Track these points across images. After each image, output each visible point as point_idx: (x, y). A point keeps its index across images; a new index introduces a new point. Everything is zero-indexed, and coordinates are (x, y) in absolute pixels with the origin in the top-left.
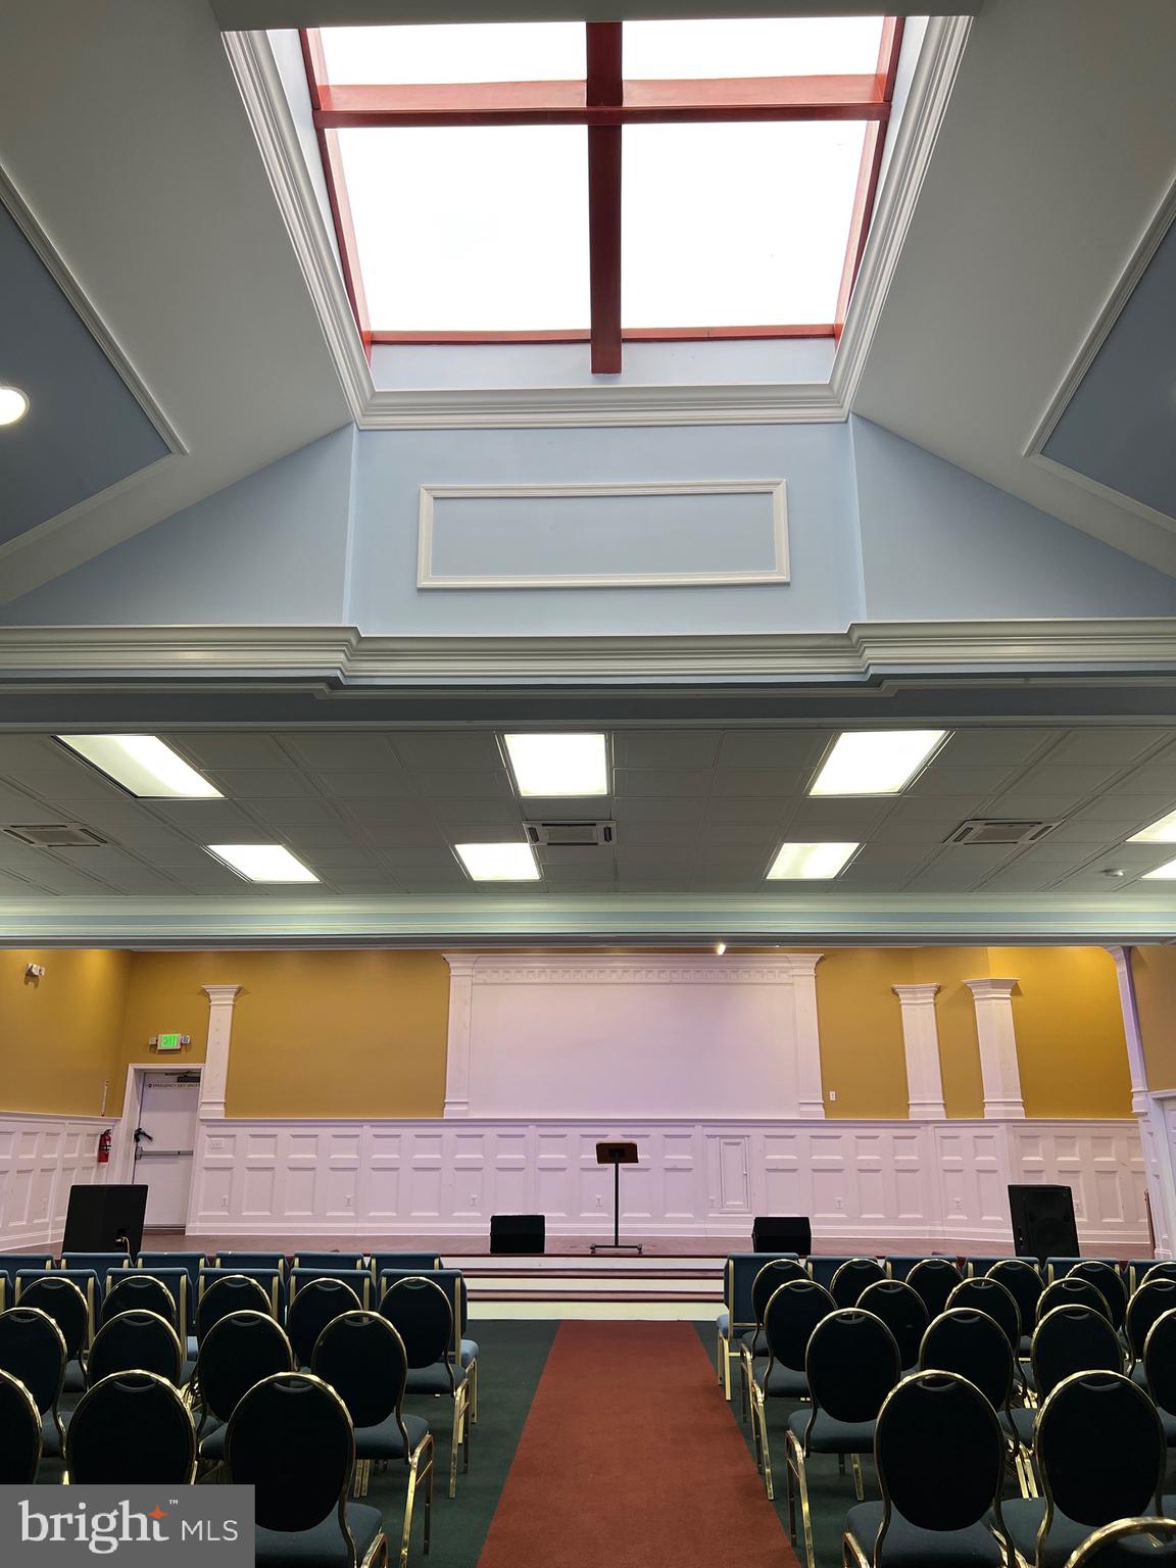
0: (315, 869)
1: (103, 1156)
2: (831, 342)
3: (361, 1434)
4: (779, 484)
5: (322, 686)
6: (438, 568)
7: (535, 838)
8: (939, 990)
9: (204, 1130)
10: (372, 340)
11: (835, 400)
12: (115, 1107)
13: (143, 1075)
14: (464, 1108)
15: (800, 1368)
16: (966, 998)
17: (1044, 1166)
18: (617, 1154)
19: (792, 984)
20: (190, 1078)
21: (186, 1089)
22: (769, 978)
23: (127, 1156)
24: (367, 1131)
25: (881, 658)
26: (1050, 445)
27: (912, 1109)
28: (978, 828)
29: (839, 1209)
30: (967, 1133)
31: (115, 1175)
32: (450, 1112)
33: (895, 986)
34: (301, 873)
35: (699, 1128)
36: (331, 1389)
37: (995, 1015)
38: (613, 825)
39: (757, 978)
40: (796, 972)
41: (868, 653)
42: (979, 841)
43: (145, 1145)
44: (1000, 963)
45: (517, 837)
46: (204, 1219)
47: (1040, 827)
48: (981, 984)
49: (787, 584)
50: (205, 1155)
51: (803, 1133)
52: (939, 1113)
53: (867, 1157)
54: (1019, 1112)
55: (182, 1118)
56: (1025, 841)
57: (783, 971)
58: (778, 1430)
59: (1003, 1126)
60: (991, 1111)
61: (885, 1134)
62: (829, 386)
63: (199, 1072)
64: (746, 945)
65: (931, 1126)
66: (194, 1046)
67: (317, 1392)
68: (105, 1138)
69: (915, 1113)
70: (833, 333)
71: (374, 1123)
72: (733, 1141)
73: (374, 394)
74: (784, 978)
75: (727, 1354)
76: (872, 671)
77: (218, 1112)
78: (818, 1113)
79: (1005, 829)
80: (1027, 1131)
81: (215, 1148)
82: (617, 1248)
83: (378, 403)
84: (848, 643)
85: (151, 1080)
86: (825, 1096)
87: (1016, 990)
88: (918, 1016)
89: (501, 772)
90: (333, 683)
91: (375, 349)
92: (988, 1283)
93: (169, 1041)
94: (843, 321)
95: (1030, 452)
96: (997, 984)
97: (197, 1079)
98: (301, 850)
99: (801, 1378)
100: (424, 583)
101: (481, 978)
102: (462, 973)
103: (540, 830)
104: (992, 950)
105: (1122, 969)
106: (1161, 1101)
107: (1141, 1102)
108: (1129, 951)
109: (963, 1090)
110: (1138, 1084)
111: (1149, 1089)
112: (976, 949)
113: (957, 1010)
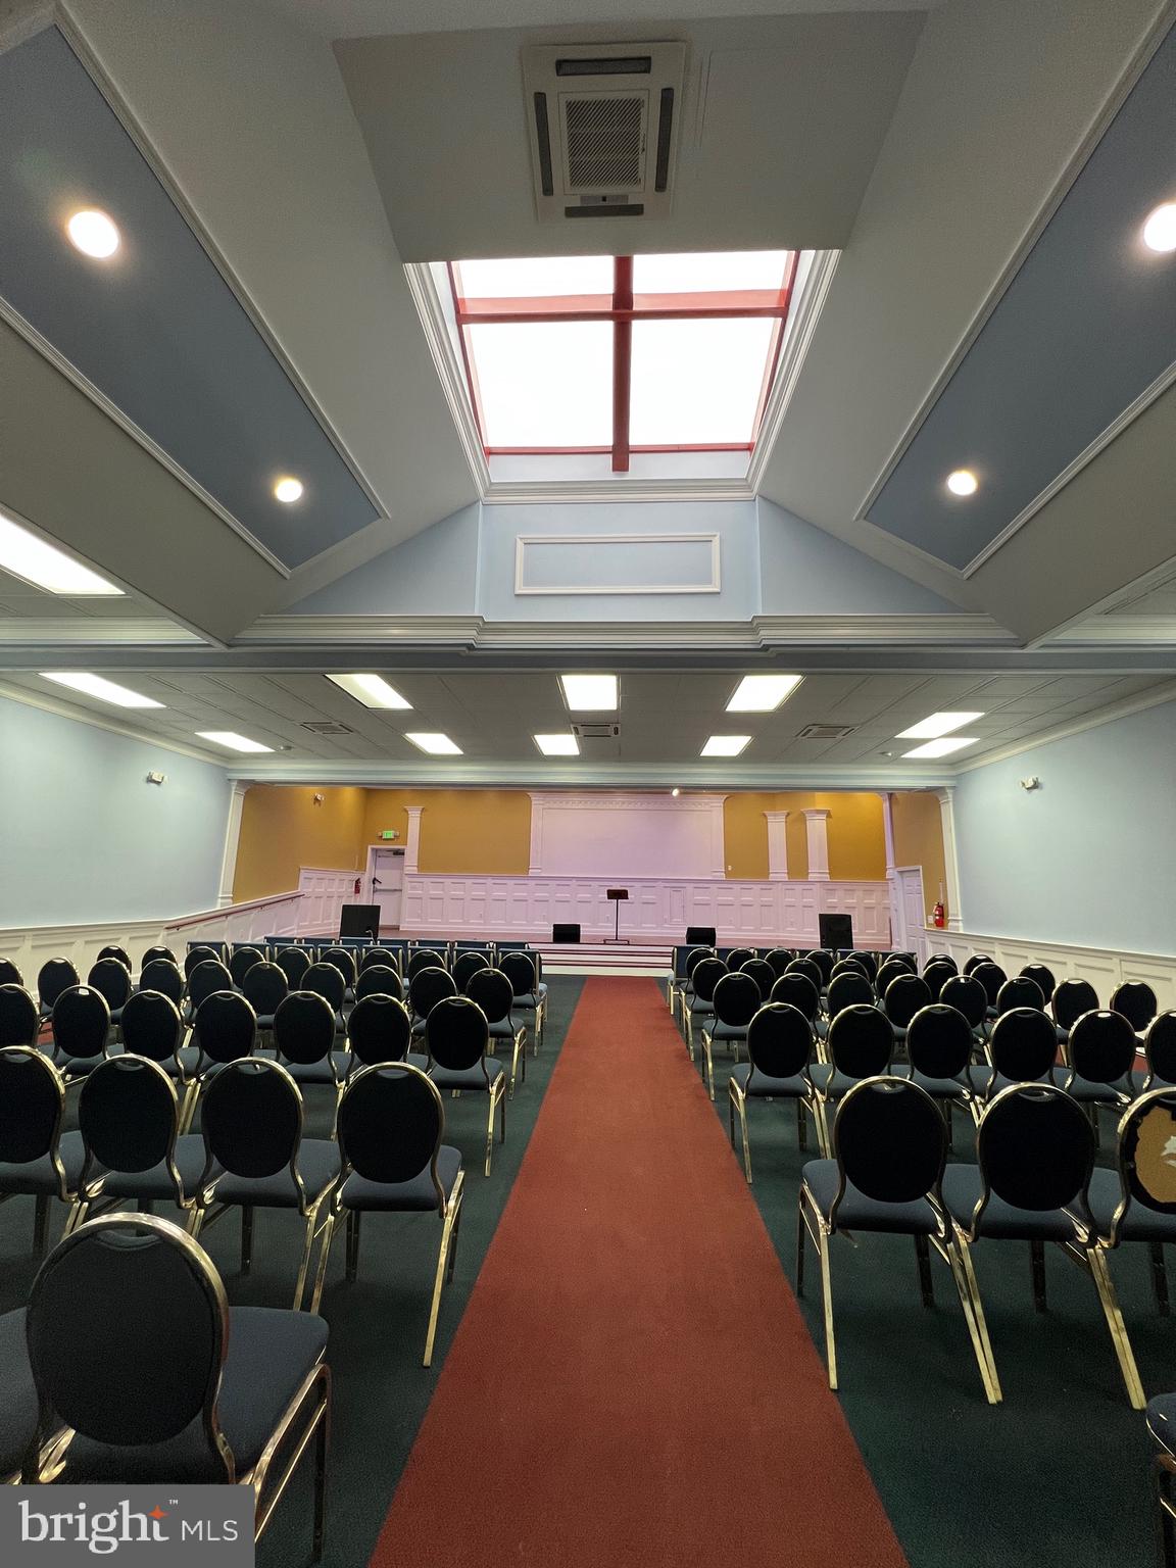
0: (461, 748)
1: (357, 890)
2: (749, 453)
3: (492, 1026)
4: (715, 536)
5: (464, 649)
6: (526, 583)
7: (577, 732)
8: (788, 814)
9: (407, 879)
10: (489, 452)
11: (749, 488)
12: (362, 867)
13: (375, 851)
14: (539, 871)
15: (709, 1000)
16: (802, 819)
17: (837, 905)
18: (618, 895)
19: (711, 810)
20: (399, 853)
21: (398, 858)
22: (700, 807)
23: (369, 891)
24: (490, 881)
25: (768, 636)
26: (869, 515)
27: (771, 875)
28: (815, 729)
29: (730, 924)
30: (799, 888)
31: (363, 900)
32: (532, 873)
33: (765, 812)
34: (453, 749)
35: (660, 883)
36: (477, 1005)
37: (817, 828)
38: (618, 726)
39: (693, 807)
40: (713, 804)
41: (762, 632)
42: (817, 736)
43: (377, 886)
44: (822, 801)
45: (567, 731)
46: (408, 922)
47: (847, 730)
48: (811, 812)
49: (719, 593)
50: (408, 891)
51: (714, 886)
52: (785, 877)
53: (746, 899)
54: (827, 877)
55: (396, 873)
56: (839, 737)
57: (706, 804)
58: (698, 1029)
59: (818, 884)
60: (812, 877)
61: (756, 887)
62: (746, 479)
63: (404, 850)
64: (688, 790)
65: (780, 884)
66: (402, 837)
67: (470, 1006)
68: (358, 882)
69: (772, 877)
70: (749, 448)
71: (494, 878)
72: (676, 890)
73: (491, 484)
74: (707, 808)
75: (672, 993)
76: (764, 642)
77: (415, 870)
78: (722, 876)
79: (830, 730)
80: (830, 887)
81: (413, 888)
82: (617, 940)
83: (493, 489)
84: (751, 627)
85: (379, 853)
86: (726, 868)
87: (829, 814)
88: (777, 828)
89: (558, 697)
90: (470, 647)
91: (492, 457)
92: (807, 961)
93: (389, 834)
94: (756, 440)
95: (857, 519)
96: (819, 812)
97: (403, 854)
98: (455, 737)
99: (710, 1005)
100: (518, 592)
101: (547, 805)
102: (537, 802)
103: (580, 728)
104: (819, 795)
105: (886, 805)
106: (901, 872)
107: (891, 873)
108: (891, 796)
109: (798, 867)
110: (890, 864)
111: (897, 866)
112: (809, 794)
113: (797, 824)
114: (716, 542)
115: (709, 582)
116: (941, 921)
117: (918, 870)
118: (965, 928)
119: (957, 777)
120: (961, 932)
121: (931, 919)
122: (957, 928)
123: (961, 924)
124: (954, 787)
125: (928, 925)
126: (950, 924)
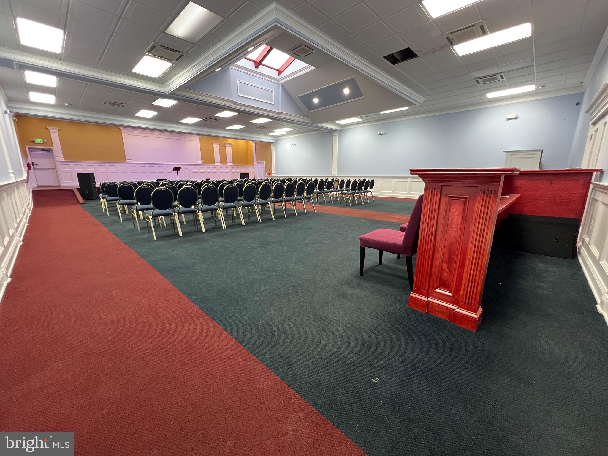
2: (278, 72)
6: (241, 93)
8: (220, 144)
9: (58, 164)
11: (279, 81)
12: (26, 157)
13: (30, 149)
14: (131, 160)
16: (224, 146)
18: (177, 169)
19: (195, 141)
20: (48, 150)
22: (192, 140)
24: (107, 165)
27: (215, 163)
30: (224, 167)
32: (127, 161)
33: (213, 143)
35: (180, 166)
37: (229, 149)
39: (189, 139)
40: (196, 139)
43: (36, 166)
44: (230, 141)
46: (66, 183)
48: (226, 144)
49: (274, 105)
50: (60, 169)
51: (199, 167)
52: (220, 164)
54: (232, 164)
55: (50, 160)
56: (264, 129)
57: (194, 138)
59: (230, 166)
60: (228, 164)
61: (211, 167)
63: (51, 149)
65: (218, 166)
66: (48, 142)
68: (28, 164)
69: (216, 164)
72: (186, 168)
74: (194, 140)
76: (282, 117)
77: (62, 159)
78: (201, 163)
80: (233, 167)
84: (279, 114)
85: (33, 150)
86: (202, 161)
87: (232, 146)
88: (216, 148)
93: (40, 141)
95: (297, 97)
96: (229, 144)
97: (51, 151)
100: (239, 95)
102: (124, 132)
104: (229, 139)
105: (254, 144)
106: (258, 163)
107: (255, 163)
108: (255, 142)
109: (224, 161)
110: (255, 160)
111: (256, 161)
112: (225, 139)
113: (223, 148)
114: (273, 92)
115: (272, 101)
116: (270, 174)
117: (264, 162)
118: (276, 175)
119: (276, 140)
120: (275, 176)
121: (267, 174)
122: (274, 175)
123: (275, 174)
124: (275, 142)
125: (266, 175)
126: (272, 174)
